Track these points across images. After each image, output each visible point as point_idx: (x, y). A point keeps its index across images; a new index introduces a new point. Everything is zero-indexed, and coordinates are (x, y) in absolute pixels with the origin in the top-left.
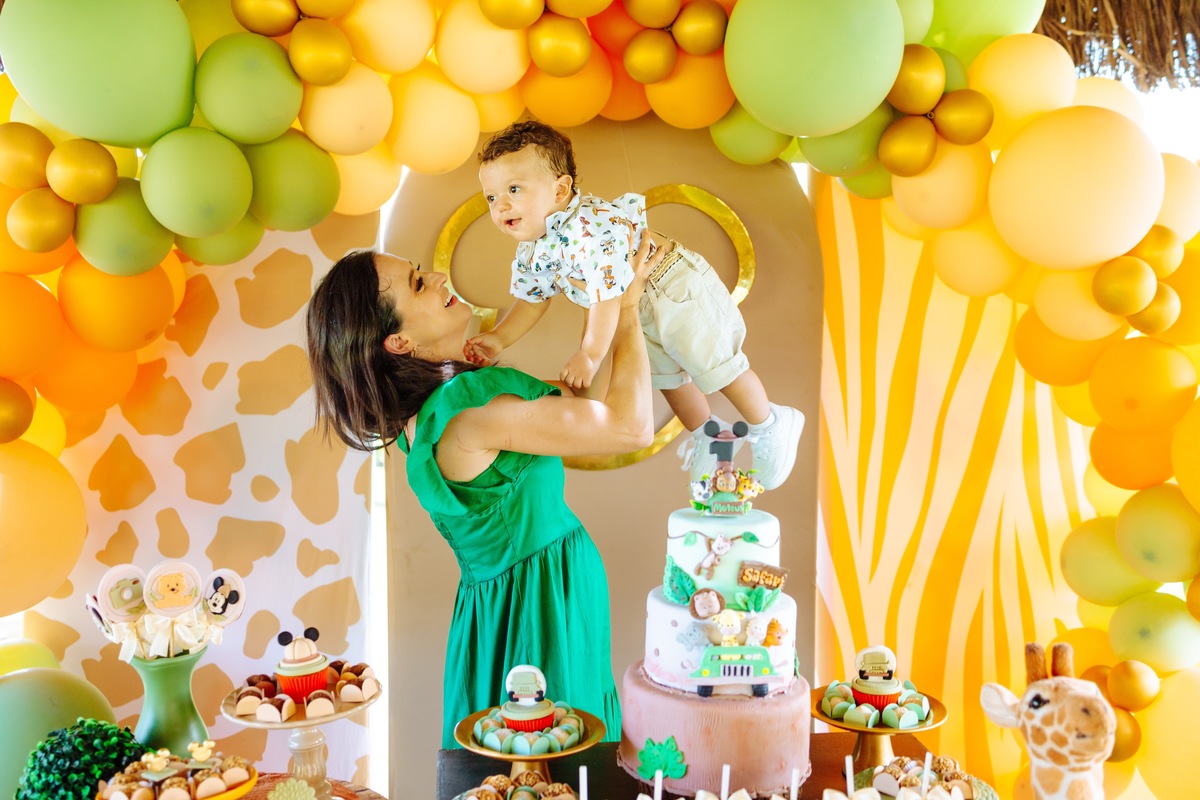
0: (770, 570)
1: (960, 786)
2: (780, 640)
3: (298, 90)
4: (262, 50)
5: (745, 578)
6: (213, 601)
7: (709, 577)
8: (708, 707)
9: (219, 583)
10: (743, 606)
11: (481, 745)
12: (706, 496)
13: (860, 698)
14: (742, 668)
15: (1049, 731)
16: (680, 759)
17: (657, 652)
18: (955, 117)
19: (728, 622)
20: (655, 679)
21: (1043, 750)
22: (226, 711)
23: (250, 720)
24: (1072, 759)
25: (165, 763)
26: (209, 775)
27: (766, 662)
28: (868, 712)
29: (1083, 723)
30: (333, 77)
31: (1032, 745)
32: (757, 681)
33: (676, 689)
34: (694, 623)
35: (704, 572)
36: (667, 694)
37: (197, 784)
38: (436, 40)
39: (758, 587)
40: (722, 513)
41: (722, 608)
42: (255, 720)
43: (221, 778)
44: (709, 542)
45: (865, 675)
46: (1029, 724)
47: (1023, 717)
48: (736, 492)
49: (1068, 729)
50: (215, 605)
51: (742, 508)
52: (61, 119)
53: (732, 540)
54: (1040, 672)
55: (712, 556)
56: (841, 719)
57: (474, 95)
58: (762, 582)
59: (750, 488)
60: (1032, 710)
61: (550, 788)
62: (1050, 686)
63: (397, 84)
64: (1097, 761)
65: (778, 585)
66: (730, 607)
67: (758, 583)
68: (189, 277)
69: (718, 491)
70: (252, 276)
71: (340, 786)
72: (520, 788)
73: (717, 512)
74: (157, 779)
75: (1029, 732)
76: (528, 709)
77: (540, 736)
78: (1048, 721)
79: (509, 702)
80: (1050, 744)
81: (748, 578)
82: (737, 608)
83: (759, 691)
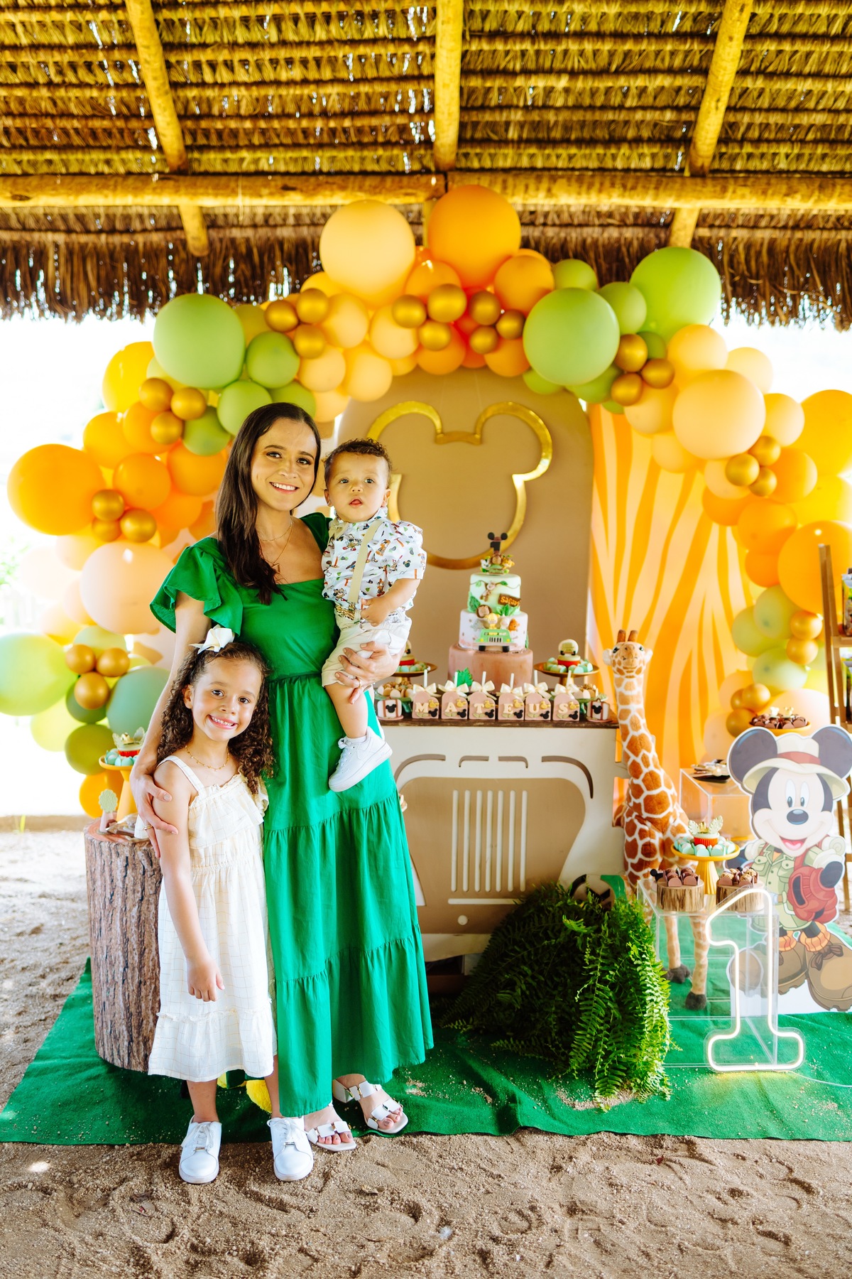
0: (515, 598)
2: (515, 628)
3: (296, 361)
4: (280, 342)
5: (501, 601)
7: (486, 600)
8: (483, 655)
10: (500, 612)
12: (488, 566)
13: (560, 663)
14: (498, 639)
15: (617, 661)
16: (470, 678)
17: (464, 635)
18: (653, 374)
19: (493, 618)
20: (462, 646)
21: (615, 669)
24: (625, 671)
27: (508, 636)
28: (562, 669)
30: (316, 355)
32: (505, 645)
33: (470, 649)
34: (479, 619)
35: (484, 598)
36: (467, 651)
38: (369, 331)
39: (508, 605)
40: (494, 573)
41: (491, 612)
44: (486, 585)
45: (562, 653)
48: (501, 564)
49: (621, 658)
51: (504, 571)
52: (180, 376)
53: (497, 584)
55: (488, 591)
57: (391, 361)
58: (510, 603)
59: (508, 563)
60: (614, 654)
62: (621, 644)
63: (347, 354)
65: (518, 605)
66: (494, 612)
67: (508, 603)
69: (493, 564)
73: (492, 572)
78: (617, 656)
80: (617, 666)
81: (503, 601)
82: (497, 613)
83: (505, 649)
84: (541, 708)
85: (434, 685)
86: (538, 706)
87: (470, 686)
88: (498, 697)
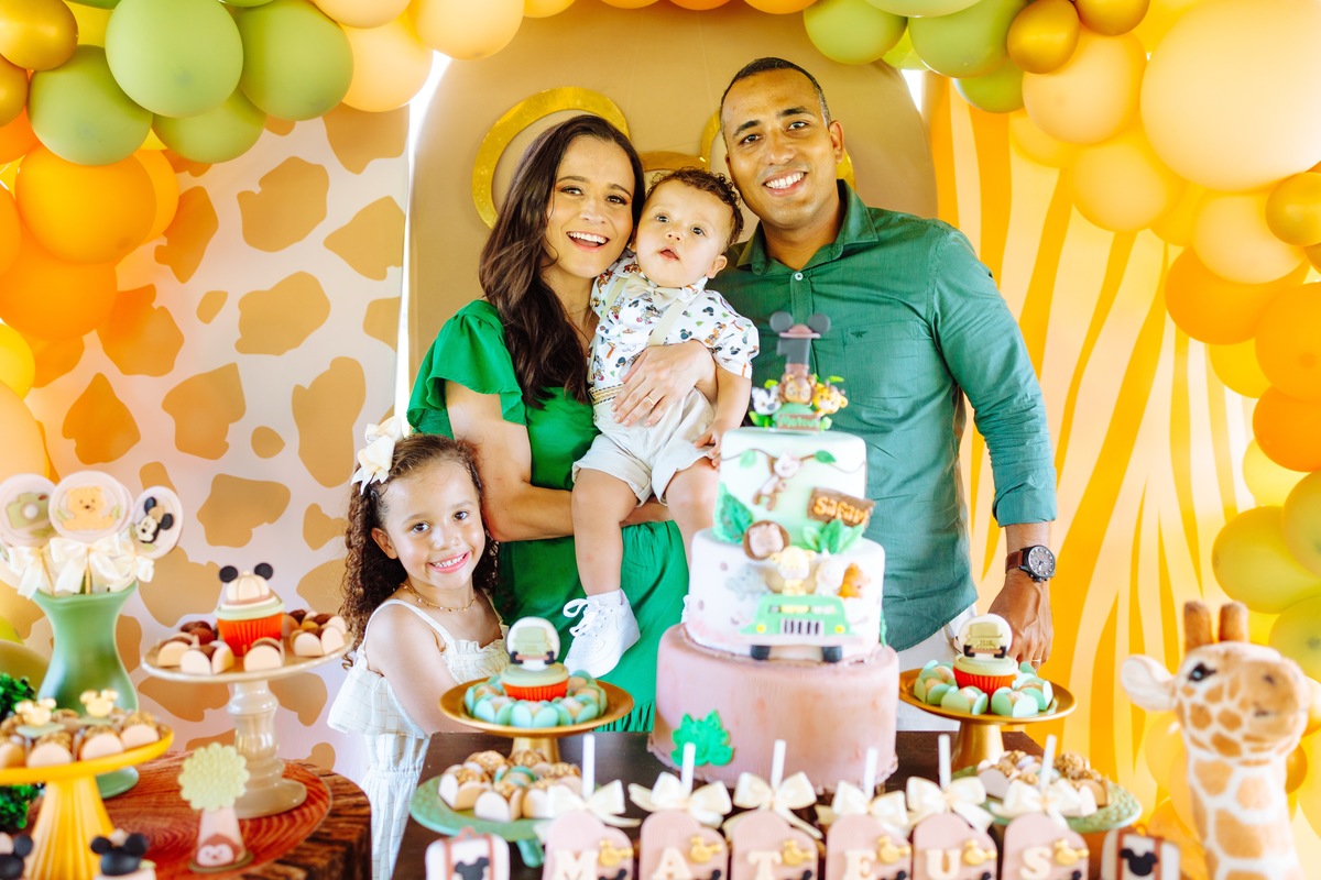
0: (851, 501)
1: (1091, 788)
2: (861, 591)
5: (817, 510)
6: (142, 526)
7: (770, 508)
8: (764, 673)
9: (151, 504)
10: (813, 544)
11: (471, 715)
12: (771, 407)
13: (963, 680)
14: (809, 624)
15: (1215, 710)
16: (724, 740)
17: (701, 605)
19: (793, 563)
20: (699, 640)
21: (1205, 736)
22: (147, 662)
23: (175, 672)
24: (1245, 747)
25: (48, 715)
26: (101, 731)
27: (840, 617)
28: (973, 698)
29: (1264, 695)
31: (1192, 730)
32: (829, 642)
33: (723, 651)
34: (749, 565)
35: (765, 500)
36: (712, 657)
37: (84, 740)
39: (833, 522)
40: (791, 428)
41: (786, 544)
42: (180, 672)
43: (118, 735)
44: (772, 461)
45: (971, 651)
46: (1187, 703)
47: (1180, 694)
48: (810, 404)
49: (1243, 705)
50: (144, 531)
51: (816, 422)
53: (802, 459)
54: (1203, 637)
55: (775, 479)
56: (939, 705)
58: (839, 516)
59: (828, 399)
60: (1193, 684)
61: (552, 768)
62: (1217, 653)
64: (1280, 752)
65: (860, 522)
66: (794, 544)
67: (834, 517)
68: (184, 190)
69: (788, 402)
70: (257, 190)
71: (303, 770)
72: (514, 768)
73: (785, 426)
74: (33, 734)
75: (1188, 712)
76: (535, 673)
77: (546, 706)
78: (1214, 696)
79: (513, 666)
81: (823, 509)
82: (805, 546)
83: (830, 656)
84: (965, 863)
85: (617, 786)
86: (955, 856)
87: (731, 792)
88: (823, 829)
